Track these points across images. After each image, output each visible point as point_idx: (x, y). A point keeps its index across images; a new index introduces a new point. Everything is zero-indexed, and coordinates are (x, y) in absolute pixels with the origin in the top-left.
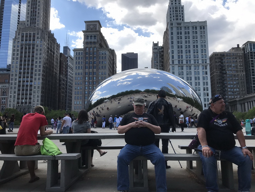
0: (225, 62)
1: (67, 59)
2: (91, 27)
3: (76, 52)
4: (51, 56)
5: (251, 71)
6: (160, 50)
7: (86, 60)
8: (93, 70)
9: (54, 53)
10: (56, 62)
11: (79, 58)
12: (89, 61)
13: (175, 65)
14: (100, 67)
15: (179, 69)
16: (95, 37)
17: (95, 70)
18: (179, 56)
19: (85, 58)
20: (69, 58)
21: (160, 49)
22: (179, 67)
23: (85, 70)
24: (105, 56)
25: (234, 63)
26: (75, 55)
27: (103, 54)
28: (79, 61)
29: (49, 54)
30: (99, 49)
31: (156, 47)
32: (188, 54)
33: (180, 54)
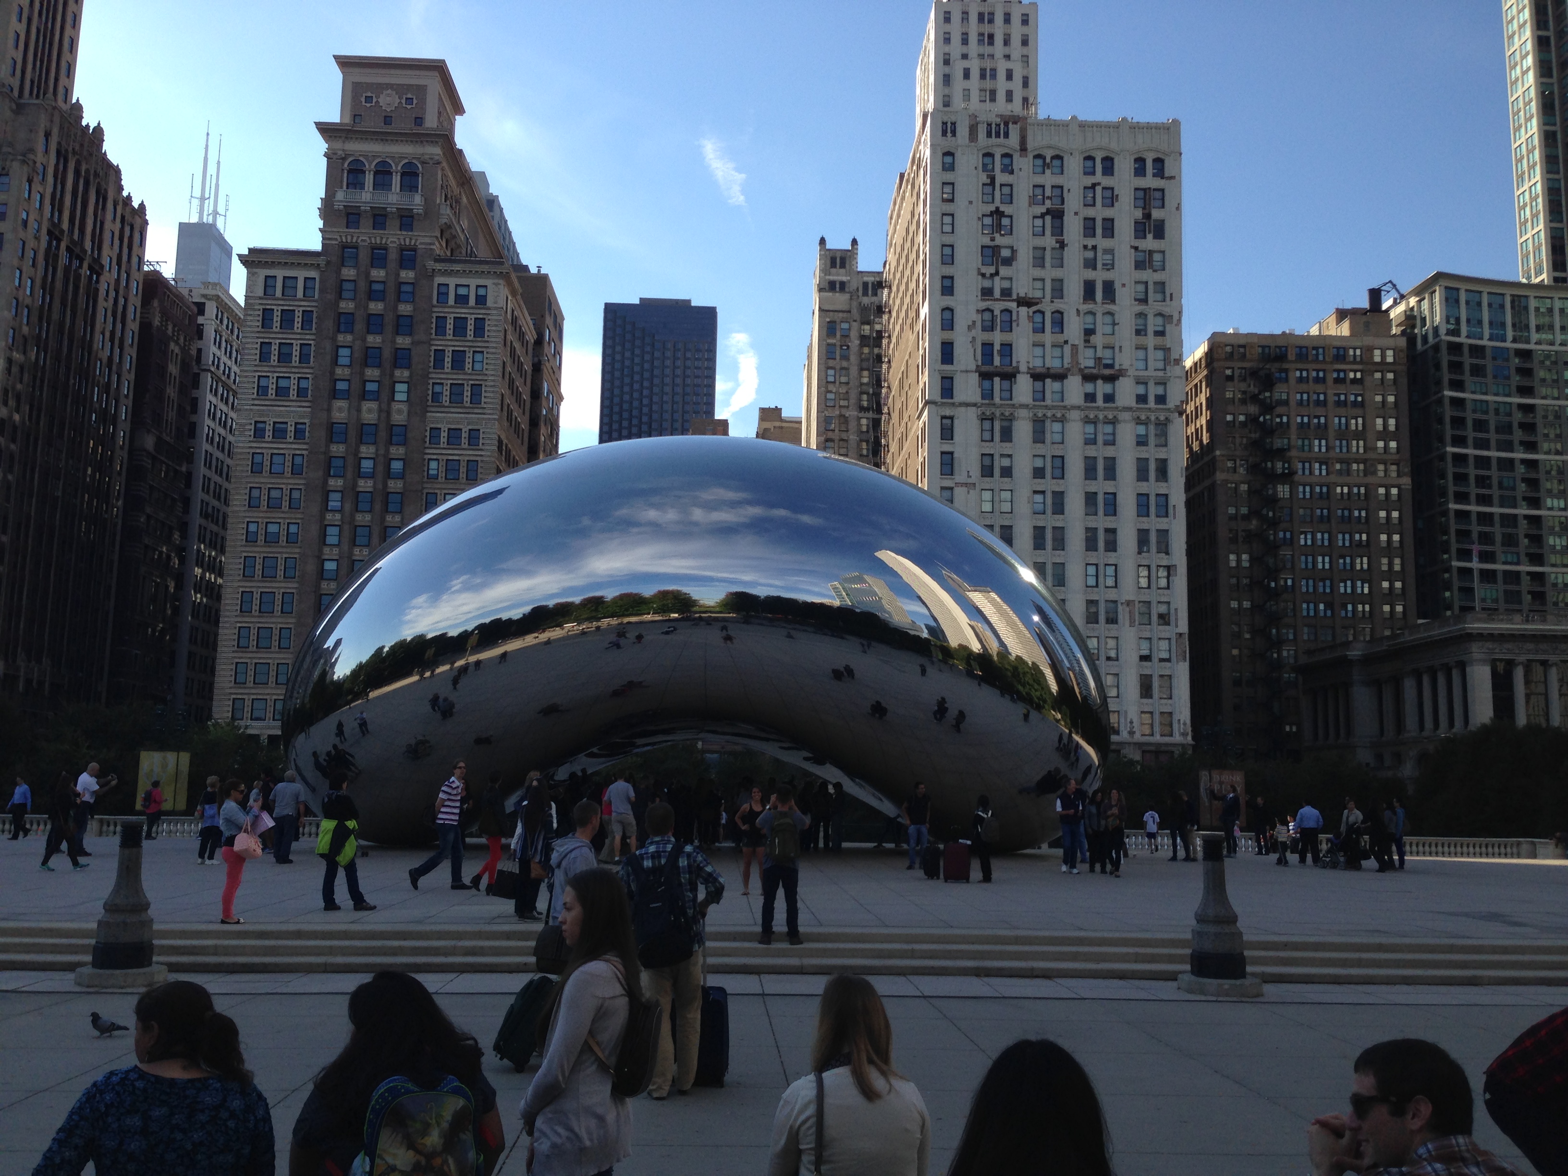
0: (1286, 403)
1: (200, 320)
2: (388, 101)
3: (263, 273)
4: (76, 288)
5: (1450, 470)
6: (866, 300)
7: (334, 339)
8: (389, 413)
9: (97, 269)
10: (113, 333)
11: (287, 318)
12: (358, 343)
13: (959, 405)
14: (438, 389)
15: (987, 436)
16: (410, 176)
17: (399, 411)
18: (987, 347)
19: (329, 324)
20: (211, 309)
21: (865, 294)
22: (987, 425)
23: (329, 410)
24: (480, 313)
25: (1342, 411)
26: (260, 292)
27: (462, 300)
28: (288, 338)
29: (60, 273)
30: (438, 266)
31: (839, 276)
32: (1048, 337)
33: (997, 336)
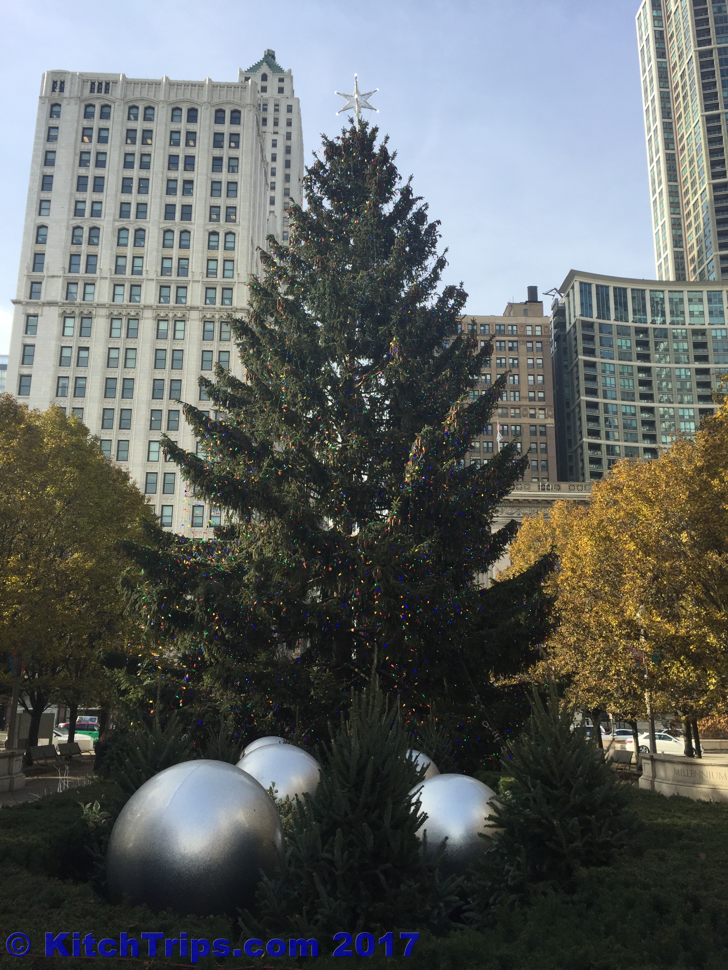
5: (584, 414)
13: (44, 304)
15: (68, 331)
18: (74, 257)
22: (69, 322)
32: (129, 251)
33: (84, 249)
